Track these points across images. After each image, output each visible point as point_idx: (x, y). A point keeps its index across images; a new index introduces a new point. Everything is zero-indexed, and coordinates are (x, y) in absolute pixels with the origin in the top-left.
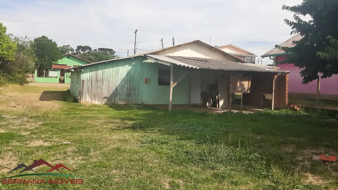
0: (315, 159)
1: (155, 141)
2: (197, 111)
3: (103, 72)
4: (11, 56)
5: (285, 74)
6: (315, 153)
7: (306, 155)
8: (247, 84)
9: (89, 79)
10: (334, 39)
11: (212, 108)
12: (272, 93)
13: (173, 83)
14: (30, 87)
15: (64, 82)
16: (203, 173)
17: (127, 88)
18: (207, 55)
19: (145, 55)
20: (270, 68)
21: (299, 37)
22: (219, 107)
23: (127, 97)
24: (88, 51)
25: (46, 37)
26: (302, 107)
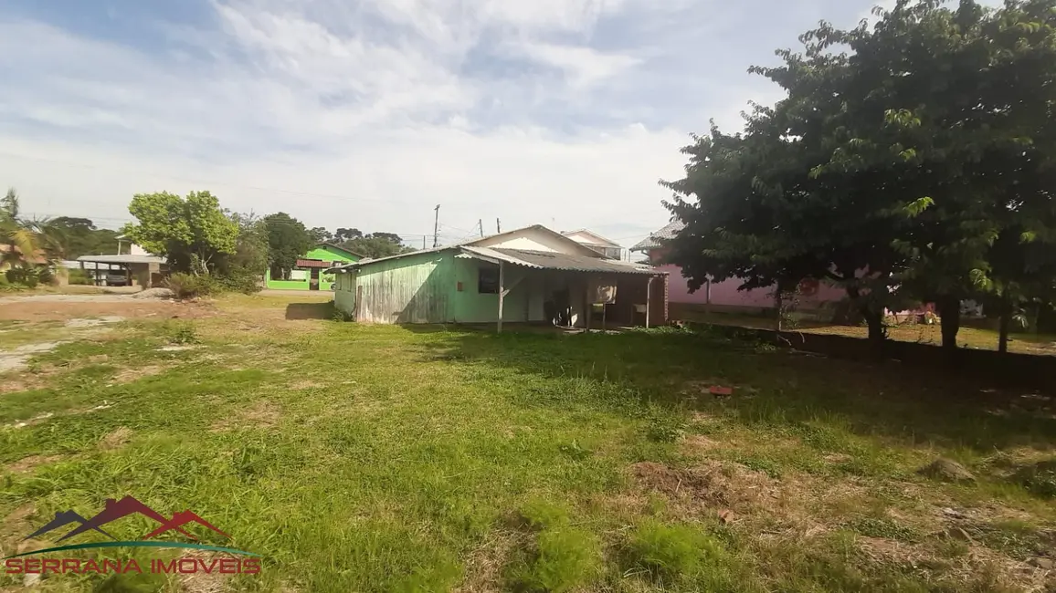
0: (704, 392)
1: (485, 377)
2: (539, 331)
3: (392, 273)
4: (229, 246)
5: (664, 275)
6: (703, 385)
7: (692, 387)
8: (611, 293)
9: (369, 284)
10: (726, 232)
11: (561, 327)
12: (645, 304)
13: (504, 291)
14: (262, 298)
15: (318, 289)
16: (558, 416)
17: (431, 298)
18: (551, 247)
19: (458, 246)
20: (643, 268)
21: (680, 226)
22: (571, 325)
23: (429, 312)
24: (357, 236)
25: (287, 215)
26: (686, 323)
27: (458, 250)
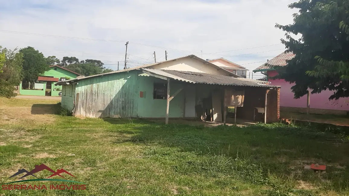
0: (306, 168)
1: (158, 153)
2: (193, 124)
3: (98, 85)
5: (277, 88)
6: (306, 163)
7: (298, 164)
8: (241, 99)
9: (84, 92)
10: (322, 59)
11: (207, 122)
12: (264, 107)
13: (170, 97)
14: (17, 100)
15: (50, 95)
16: (206, 181)
17: (123, 101)
18: (201, 70)
19: (141, 68)
20: (262, 83)
21: (291, 56)
22: (213, 120)
23: (122, 110)
24: (75, 62)
25: (33, 48)
26: (293, 121)
27: (141, 71)
